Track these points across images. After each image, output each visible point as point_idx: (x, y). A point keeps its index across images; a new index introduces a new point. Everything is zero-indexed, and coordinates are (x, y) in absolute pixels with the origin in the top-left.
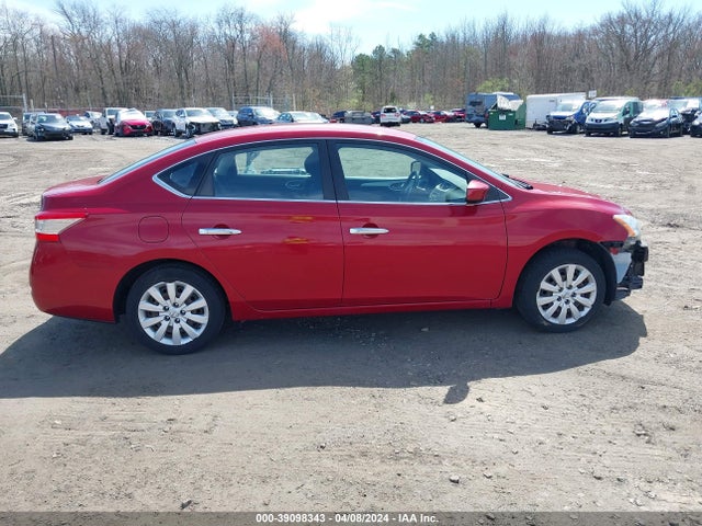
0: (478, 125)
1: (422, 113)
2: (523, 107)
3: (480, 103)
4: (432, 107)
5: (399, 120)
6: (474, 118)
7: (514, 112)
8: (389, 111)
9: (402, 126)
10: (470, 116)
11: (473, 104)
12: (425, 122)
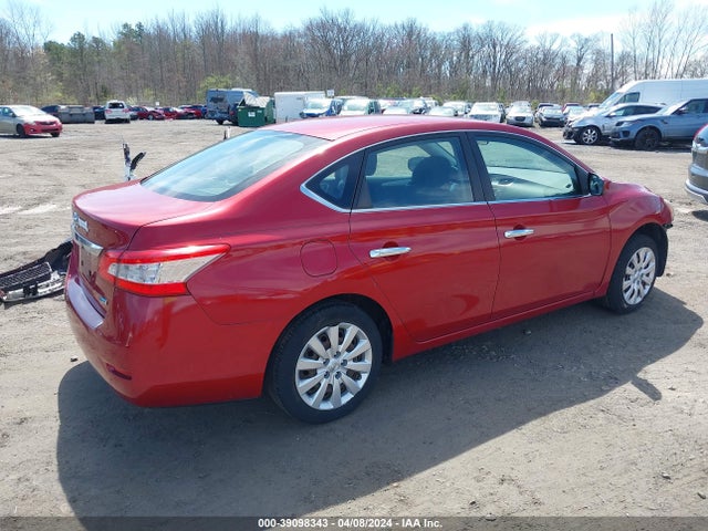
0: (220, 122)
1: (149, 109)
2: (272, 104)
3: (221, 100)
4: (158, 104)
5: (128, 116)
6: (218, 115)
7: (263, 109)
8: (115, 106)
9: (132, 122)
10: (213, 113)
11: (215, 100)
12: (154, 119)
